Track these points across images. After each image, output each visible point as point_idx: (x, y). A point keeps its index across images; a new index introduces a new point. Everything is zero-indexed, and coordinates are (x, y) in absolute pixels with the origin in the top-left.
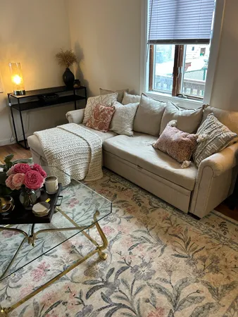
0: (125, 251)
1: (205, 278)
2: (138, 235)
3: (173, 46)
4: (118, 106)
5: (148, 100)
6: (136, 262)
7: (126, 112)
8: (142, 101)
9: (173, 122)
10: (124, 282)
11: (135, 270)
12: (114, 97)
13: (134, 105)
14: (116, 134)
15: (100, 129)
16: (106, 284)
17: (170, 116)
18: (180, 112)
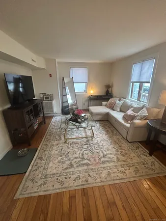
0: (99, 141)
1: (118, 156)
2: (106, 139)
3: (139, 84)
4: (118, 102)
5: (127, 101)
6: (100, 144)
7: (119, 104)
8: (125, 101)
9: (132, 109)
10: (94, 147)
11: (99, 146)
12: (118, 99)
13: (122, 102)
14: (114, 110)
15: (110, 108)
16: (90, 145)
17: (132, 107)
18: (135, 106)
